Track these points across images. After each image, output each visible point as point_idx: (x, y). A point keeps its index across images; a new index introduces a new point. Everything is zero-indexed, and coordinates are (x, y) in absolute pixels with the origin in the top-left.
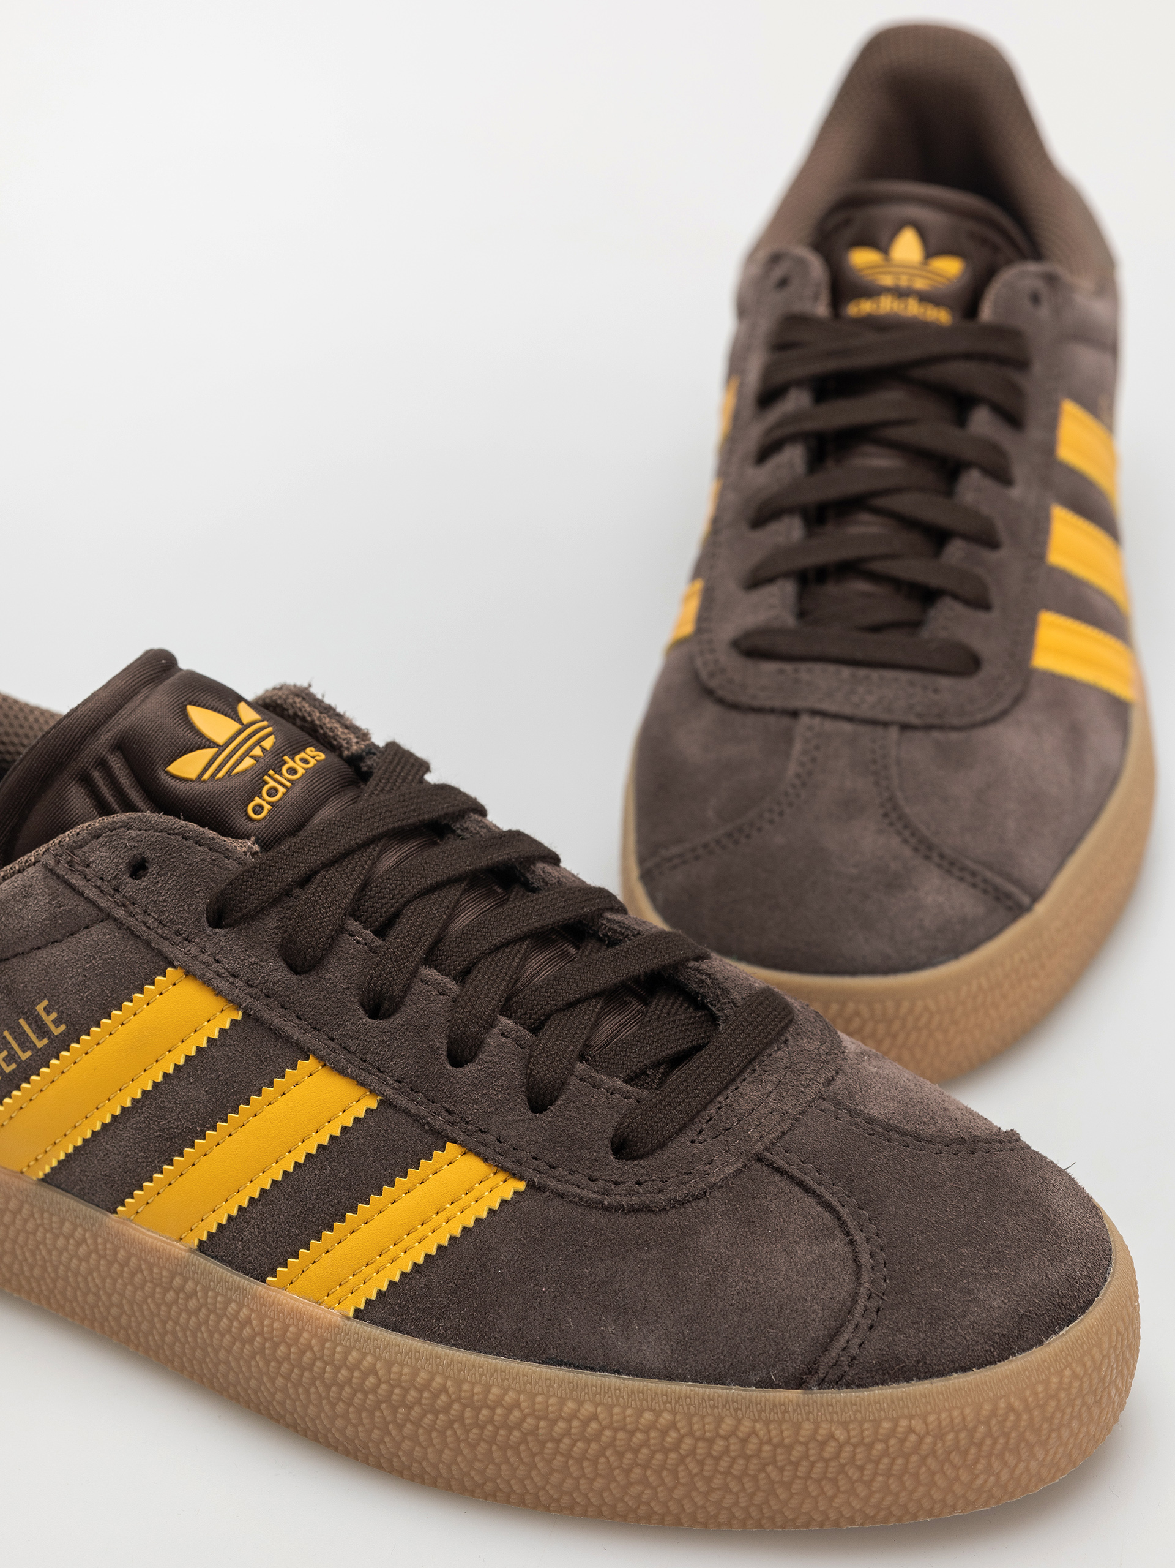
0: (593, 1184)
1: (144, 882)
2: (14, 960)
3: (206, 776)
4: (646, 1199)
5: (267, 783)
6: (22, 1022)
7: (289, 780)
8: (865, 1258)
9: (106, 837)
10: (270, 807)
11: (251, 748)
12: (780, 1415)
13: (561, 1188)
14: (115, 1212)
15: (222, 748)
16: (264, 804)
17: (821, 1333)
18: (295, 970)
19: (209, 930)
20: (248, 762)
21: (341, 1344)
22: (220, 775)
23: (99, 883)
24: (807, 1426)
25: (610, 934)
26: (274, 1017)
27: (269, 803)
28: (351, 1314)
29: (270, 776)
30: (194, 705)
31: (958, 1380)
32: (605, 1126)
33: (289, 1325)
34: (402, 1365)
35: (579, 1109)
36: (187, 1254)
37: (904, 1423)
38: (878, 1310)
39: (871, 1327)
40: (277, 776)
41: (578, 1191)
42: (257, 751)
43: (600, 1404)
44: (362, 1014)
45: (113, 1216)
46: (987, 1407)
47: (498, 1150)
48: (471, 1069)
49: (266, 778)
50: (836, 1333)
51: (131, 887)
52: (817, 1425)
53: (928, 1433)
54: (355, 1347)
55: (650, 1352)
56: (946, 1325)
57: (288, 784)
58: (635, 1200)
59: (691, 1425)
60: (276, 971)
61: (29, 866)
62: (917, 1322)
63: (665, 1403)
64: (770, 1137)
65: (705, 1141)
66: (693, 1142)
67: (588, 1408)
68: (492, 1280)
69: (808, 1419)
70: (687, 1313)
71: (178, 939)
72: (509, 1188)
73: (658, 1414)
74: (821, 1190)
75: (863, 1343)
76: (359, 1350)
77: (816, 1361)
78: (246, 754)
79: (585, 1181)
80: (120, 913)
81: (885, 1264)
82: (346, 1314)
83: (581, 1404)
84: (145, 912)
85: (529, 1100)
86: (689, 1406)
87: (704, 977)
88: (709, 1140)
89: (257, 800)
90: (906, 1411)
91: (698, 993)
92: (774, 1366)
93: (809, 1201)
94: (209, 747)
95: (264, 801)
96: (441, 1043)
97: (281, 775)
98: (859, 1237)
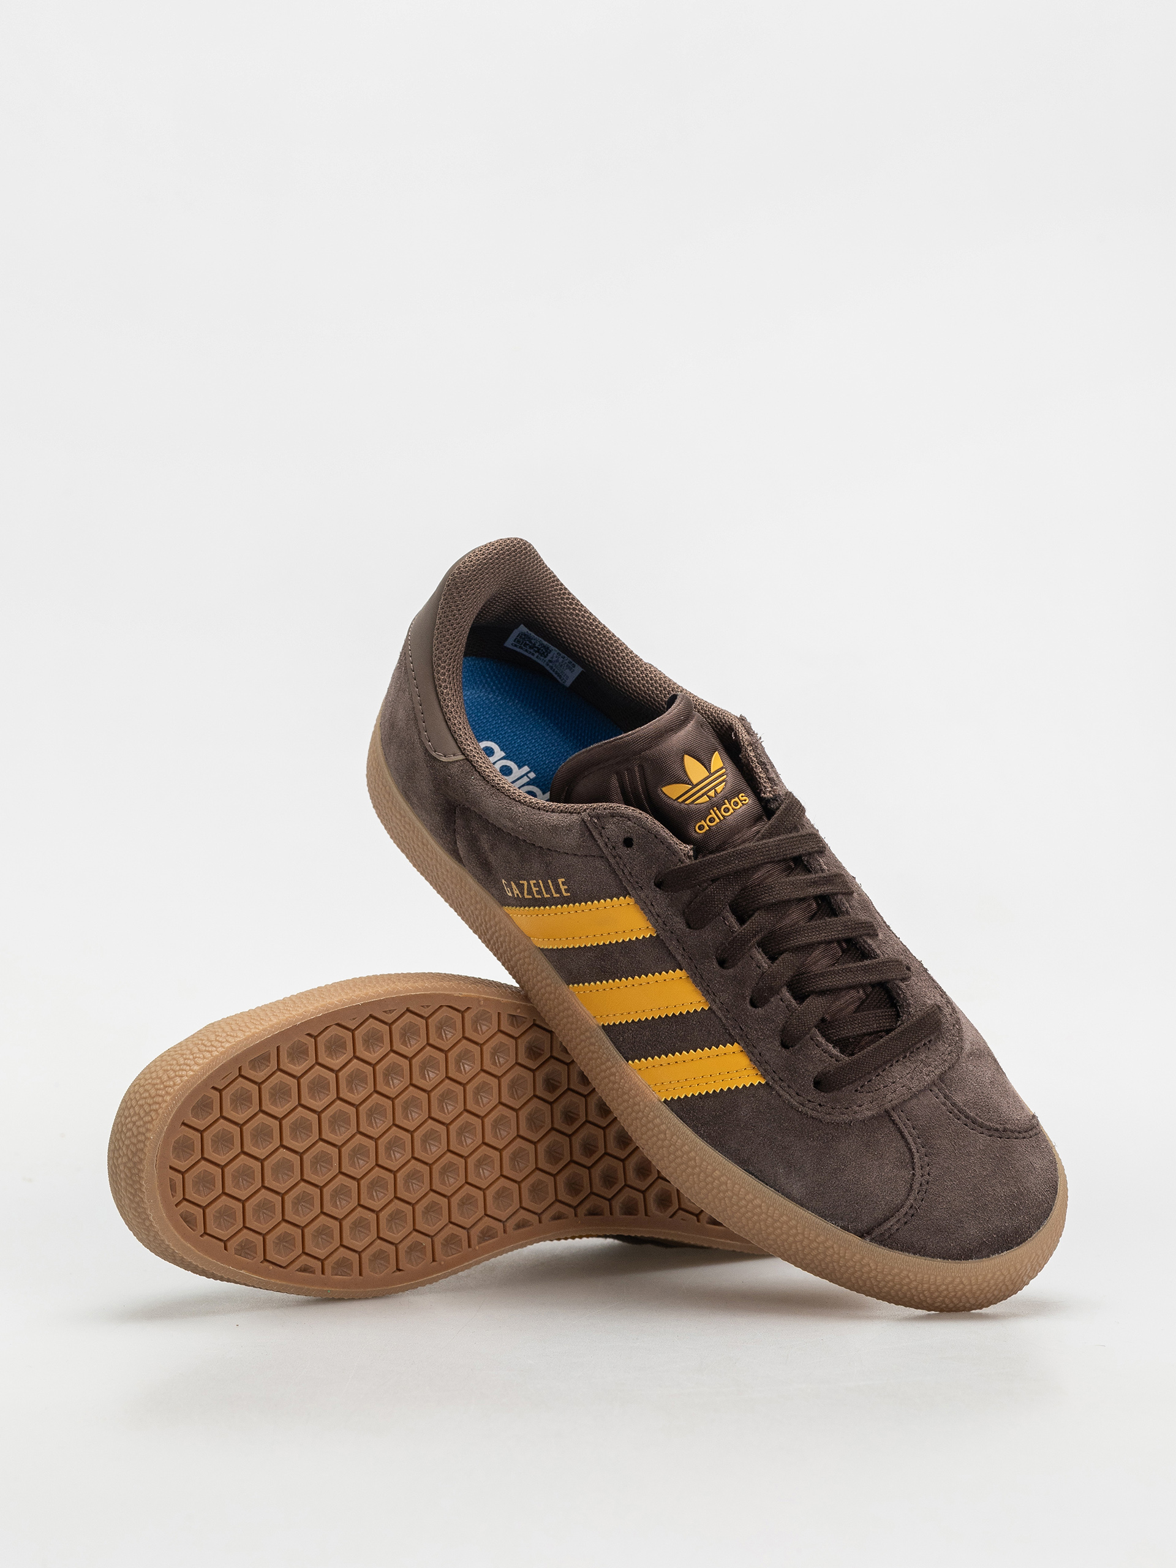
0: (797, 1098)
1: (628, 851)
2: (554, 853)
3: (680, 800)
4: (820, 1116)
5: (711, 814)
6: (549, 881)
7: (723, 816)
8: (916, 1186)
9: (617, 819)
10: (708, 828)
11: (709, 790)
12: (847, 1246)
13: (782, 1092)
14: (568, 985)
15: (694, 786)
16: (706, 825)
17: (880, 1216)
18: (689, 926)
19: (653, 887)
20: (705, 799)
21: (653, 1112)
22: (687, 802)
23: (607, 840)
24: (858, 1256)
25: (862, 948)
26: (672, 945)
27: (708, 826)
28: (663, 1100)
29: (713, 810)
30: (689, 755)
31: (939, 1263)
32: (814, 1070)
33: (632, 1089)
34: (678, 1137)
35: (804, 1055)
36: (596, 1026)
37: (905, 1272)
38: (913, 1215)
39: (906, 1223)
40: (717, 811)
41: (789, 1097)
42: (712, 793)
43: (765, 1202)
44: (715, 962)
45: (566, 986)
46: (950, 1279)
47: (758, 1059)
48: (760, 1011)
49: (712, 811)
50: (887, 1219)
51: (623, 850)
52: (863, 1258)
53: (916, 1280)
54: (659, 1117)
55: (797, 1189)
56: (943, 1235)
57: (722, 818)
58: (815, 1114)
59: (804, 1230)
60: (679, 924)
61: (575, 813)
62: (929, 1229)
63: (795, 1216)
64: (896, 1102)
65: (862, 1092)
66: (856, 1091)
67: (757, 1202)
68: (734, 1121)
69: (860, 1253)
70: (819, 1180)
71: (636, 886)
72: (757, 1080)
73: (790, 1219)
74: (910, 1140)
75: (899, 1229)
76: (661, 1120)
77: (873, 1229)
78: (705, 793)
79: (794, 1094)
80: (612, 861)
81: (926, 1192)
82: (660, 1099)
83: (756, 1198)
84: (625, 865)
85: (782, 1040)
86: (806, 1222)
87: (900, 993)
88: (864, 1093)
89: (703, 822)
90: (908, 1268)
91: (895, 998)
92: (852, 1223)
93: (902, 1143)
94: (688, 784)
95: (706, 824)
96: (748, 993)
97: (720, 811)
98: (918, 1172)
